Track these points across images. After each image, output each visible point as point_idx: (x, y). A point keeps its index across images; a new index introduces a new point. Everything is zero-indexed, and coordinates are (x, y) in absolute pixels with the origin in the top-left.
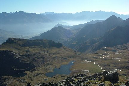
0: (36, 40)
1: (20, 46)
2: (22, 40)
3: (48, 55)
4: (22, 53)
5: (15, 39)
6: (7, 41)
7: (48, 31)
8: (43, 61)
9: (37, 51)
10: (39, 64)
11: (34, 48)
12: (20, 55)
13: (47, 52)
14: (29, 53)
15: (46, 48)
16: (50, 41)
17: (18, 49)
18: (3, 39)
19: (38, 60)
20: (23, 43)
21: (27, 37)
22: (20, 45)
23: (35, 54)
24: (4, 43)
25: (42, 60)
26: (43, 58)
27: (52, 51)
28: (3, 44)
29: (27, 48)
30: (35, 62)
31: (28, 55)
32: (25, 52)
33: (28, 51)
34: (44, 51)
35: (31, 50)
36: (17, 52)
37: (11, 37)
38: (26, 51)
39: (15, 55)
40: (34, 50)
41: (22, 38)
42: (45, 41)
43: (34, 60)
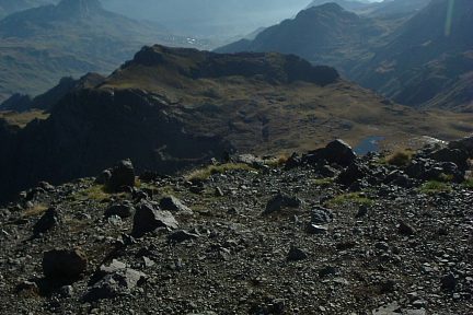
0: (236, 55)
1: (182, 77)
2: (191, 53)
3: (283, 111)
4: (188, 101)
5: (164, 49)
6: (138, 55)
7: (286, 22)
8: (265, 134)
9: (242, 96)
10: (249, 142)
11: (232, 82)
12: (182, 109)
13: (282, 100)
14: (215, 103)
15: (275, 84)
16: (291, 59)
17: (175, 85)
18: (122, 50)
19: (247, 126)
20: (194, 66)
21: (207, 41)
22: (181, 72)
23: (237, 105)
24: (128, 64)
25: (262, 128)
26: (265, 121)
27: (296, 96)
28: (123, 67)
29: (209, 84)
30: (235, 136)
31: (210, 110)
32: (201, 98)
33: (211, 94)
34: (269, 97)
35: (220, 88)
36: (172, 96)
37: (151, 42)
38: (205, 94)
39: (164, 107)
40: (234, 91)
41: (190, 44)
42: (274, 59)
43: (232, 126)
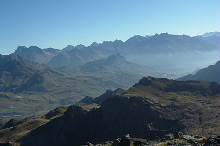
0: (188, 81)
1: (161, 91)
2: (165, 80)
3: (209, 109)
4: (163, 102)
5: (153, 79)
6: (140, 81)
7: (211, 66)
8: (201, 120)
9: (189, 101)
10: (192, 123)
11: (184, 94)
12: (160, 106)
13: (209, 103)
14: (176, 104)
15: (205, 96)
16: (214, 84)
17: (157, 95)
18: (134, 79)
19: (192, 116)
20: (166, 86)
21: (173, 75)
22: (161, 89)
23: (186, 105)
24: (136, 85)
25: (199, 116)
26: (200, 114)
27: (217, 102)
28: (134, 86)
29: (174, 95)
30: (185, 120)
31: (174, 107)
32: (169, 102)
33: (174, 100)
34: (203, 102)
35: (179, 97)
36: (156, 100)
37: (147, 75)
38: (172, 100)
39: (152, 105)
40: (185, 99)
41: (165, 77)
42: (205, 84)
43: (184, 116)
